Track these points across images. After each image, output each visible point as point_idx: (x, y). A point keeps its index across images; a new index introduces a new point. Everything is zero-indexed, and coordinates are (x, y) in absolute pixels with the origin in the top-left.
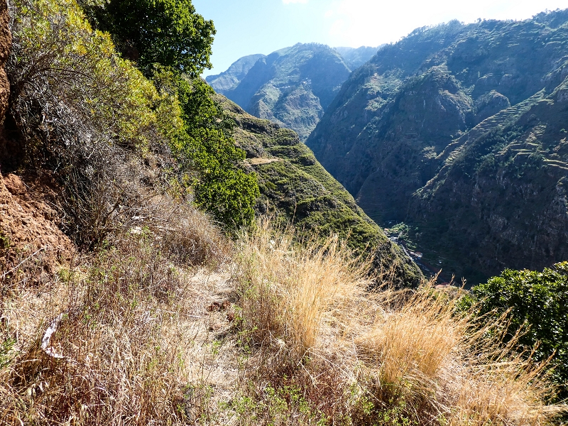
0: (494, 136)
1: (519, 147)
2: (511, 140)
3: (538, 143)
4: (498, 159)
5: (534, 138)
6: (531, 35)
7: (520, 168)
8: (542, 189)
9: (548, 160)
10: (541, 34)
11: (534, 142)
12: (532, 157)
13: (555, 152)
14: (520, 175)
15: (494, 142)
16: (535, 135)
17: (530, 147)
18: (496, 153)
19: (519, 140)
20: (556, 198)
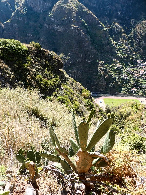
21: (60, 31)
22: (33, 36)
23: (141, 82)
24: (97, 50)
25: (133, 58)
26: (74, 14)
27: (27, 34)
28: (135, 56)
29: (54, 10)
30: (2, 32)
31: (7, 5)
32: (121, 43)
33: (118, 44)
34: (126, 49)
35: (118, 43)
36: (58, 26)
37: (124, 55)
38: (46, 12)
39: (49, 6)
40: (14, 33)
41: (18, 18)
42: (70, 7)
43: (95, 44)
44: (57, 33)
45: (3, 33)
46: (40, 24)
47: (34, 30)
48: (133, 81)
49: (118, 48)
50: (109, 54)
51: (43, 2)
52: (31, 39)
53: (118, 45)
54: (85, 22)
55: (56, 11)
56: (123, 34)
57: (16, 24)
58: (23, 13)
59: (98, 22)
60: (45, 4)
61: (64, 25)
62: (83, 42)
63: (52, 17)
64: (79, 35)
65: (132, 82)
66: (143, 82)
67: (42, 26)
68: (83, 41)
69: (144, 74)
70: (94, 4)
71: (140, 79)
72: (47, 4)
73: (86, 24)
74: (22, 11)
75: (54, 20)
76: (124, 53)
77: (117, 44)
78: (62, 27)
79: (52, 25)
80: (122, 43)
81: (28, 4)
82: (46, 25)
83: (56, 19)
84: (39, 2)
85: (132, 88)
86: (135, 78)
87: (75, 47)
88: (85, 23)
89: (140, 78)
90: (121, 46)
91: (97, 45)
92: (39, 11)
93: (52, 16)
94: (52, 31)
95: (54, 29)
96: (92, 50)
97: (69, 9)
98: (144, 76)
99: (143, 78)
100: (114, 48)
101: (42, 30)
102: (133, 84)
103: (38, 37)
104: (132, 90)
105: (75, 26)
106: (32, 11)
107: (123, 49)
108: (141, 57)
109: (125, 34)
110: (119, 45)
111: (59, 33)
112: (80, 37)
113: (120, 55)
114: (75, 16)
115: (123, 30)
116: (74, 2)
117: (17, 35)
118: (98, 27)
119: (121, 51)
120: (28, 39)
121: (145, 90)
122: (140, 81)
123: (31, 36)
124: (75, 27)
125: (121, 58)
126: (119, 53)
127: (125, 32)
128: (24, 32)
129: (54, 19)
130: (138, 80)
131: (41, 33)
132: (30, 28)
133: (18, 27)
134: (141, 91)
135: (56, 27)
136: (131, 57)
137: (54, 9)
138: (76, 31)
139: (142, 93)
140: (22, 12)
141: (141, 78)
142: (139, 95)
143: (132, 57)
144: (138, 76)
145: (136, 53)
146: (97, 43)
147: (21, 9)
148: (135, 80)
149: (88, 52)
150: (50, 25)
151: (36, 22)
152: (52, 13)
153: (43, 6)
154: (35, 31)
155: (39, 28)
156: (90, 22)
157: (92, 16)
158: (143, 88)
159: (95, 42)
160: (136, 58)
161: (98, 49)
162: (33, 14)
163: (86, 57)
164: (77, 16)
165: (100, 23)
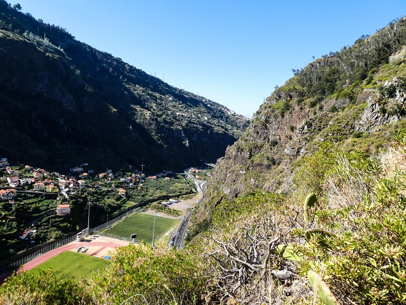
23: (33, 206)
48: (7, 213)
65: (5, 215)
66: (37, 205)
69: (24, 185)
71: (23, 200)
85: (18, 230)
86: (8, 201)
89: (21, 196)
98: (28, 189)
99: (29, 195)
102: (13, 220)
104: (24, 237)
121: (56, 222)
122: (26, 204)
130: (21, 204)
134: (48, 229)
139: (57, 232)
141: (25, 195)
142: (52, 240)
144: (12, 192)
148: (11, 205)
158: (49, 219)
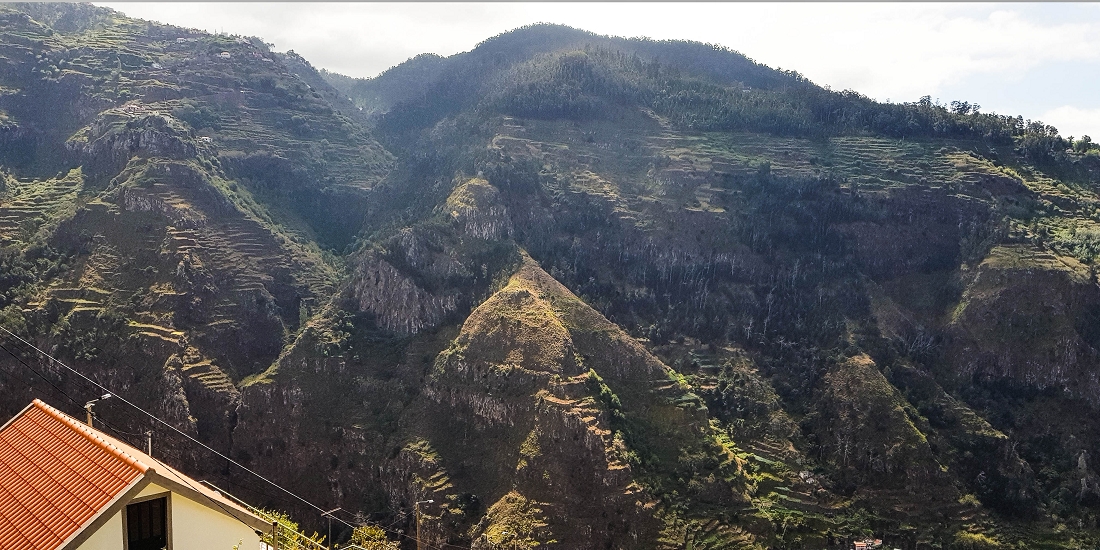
0: (11, 267)
1: (72, 294)
2: (49, 279)
3: (109, 290)
4: (34, 320)
5: (98, 277)
6: (27, 43)
7: (87, 340)
8: (137, 379)
9: (138, 325)
10: (48, 48)
11: (99, 286)
12: (105, 317)
13: (146, 309)
14: (90, 353)
15: (15, 281)
16: (99, 271)
17: (96, 296)
18: (24, 305)
19: (66, 278)
20: (168, 396)
21: (493, 420)
22: (369, 439)
24: (663, 500)
25: (835, 528)
26: (556, 349)
27: (341, 431)
28: (841, 519)
29: (472, 332)
30: (227, 425)
31: (262, 301)
32: (770, 458)
33: (759, 463)
34: (797, 487)
35: (758, 458)
36: (487, 400)
37: (793, 515)
38: (435, 331)
39: (447, 310)
40: (284, 430)
41: (311, 363)
42: (535, 320)
43: (652, 471)
44: (478, 427)
45: (232, 429)
46: (404, 383)
47: (377, 412)
49: (758, 483)
50: (720, 517)
51: (422, 296)
52: (356, 453)
53: (757, 467)
54: (600, 379)
55: (480, 336)
56: (776, 418)
57: (297, 391)
58: (334, 341)
59: (659, 374)
60: (431, 303)
61: (510, 395)
62: (596, 467)
63: (462, 361)
64: (576, 438)
67: (414, 391)
68: (596, 463)
70: (639, 285)
72: (438, 303)
73: (605, 389)
74: (328, 333)
75: (471, 376)
76: (791, 506)
77: (752, 460)
78: (502, 402)
79: (457, 392)
80: (776, 460)
81: (358, 301)
82: (431, 393)
83: (479, 368)
84: (405, 297)
87: (558, 493)
88: (602, 383)
90: (774, 472)
91: (659, 473)
92: (404, 327)
93: (462, 354)
94: (459, 419)
95: (466, 409)
96: (638, 503)
97: (535, 330)
100: (741, 482)
101: (413, 415)
103: (391, 444)
105: (559, 401)
106: (375, 329)
107: (784, 485)
108: (873, 524)
109: (785, 415)
110: (764, 468)
111: (488, 425)
112: (582, 446)
113: (771, 519)
114: (559, 360)
115: (775, 398)
116: (553, 298)
117: (295, 437)
118: (660, 392)
119: (775, 497)
120: (344, 453)
123: (360, 440)
124: (560, 407)
125: (780, 530)
126: (764, 508)
127: (783, 406)
128: (328, 423)
129: (470, 368)
131: (406, 426)
132: (361, 403)
133: (305, 404)
135: (475, 401)
136: (823, 526)
137: (472, 326)
138: (566, 420)
140: (330, 340)
143: (829, 524)
145: (847, 503)
146: (657, 466)
147: (327, 325)
149: (619, 512)
150: (449, 390)
151: (389, 376)
152: (462, 344)
153: (423, 308)
154: (381, 415)
155: (399, 404)
156: (623, 377)
157: (632, 350)
159: (648, 462)
160: (848, 531)
161: (666, 496)
162: (378, 342)
163: (610, 535)
164: (567, 357)
165: (667, 377)
